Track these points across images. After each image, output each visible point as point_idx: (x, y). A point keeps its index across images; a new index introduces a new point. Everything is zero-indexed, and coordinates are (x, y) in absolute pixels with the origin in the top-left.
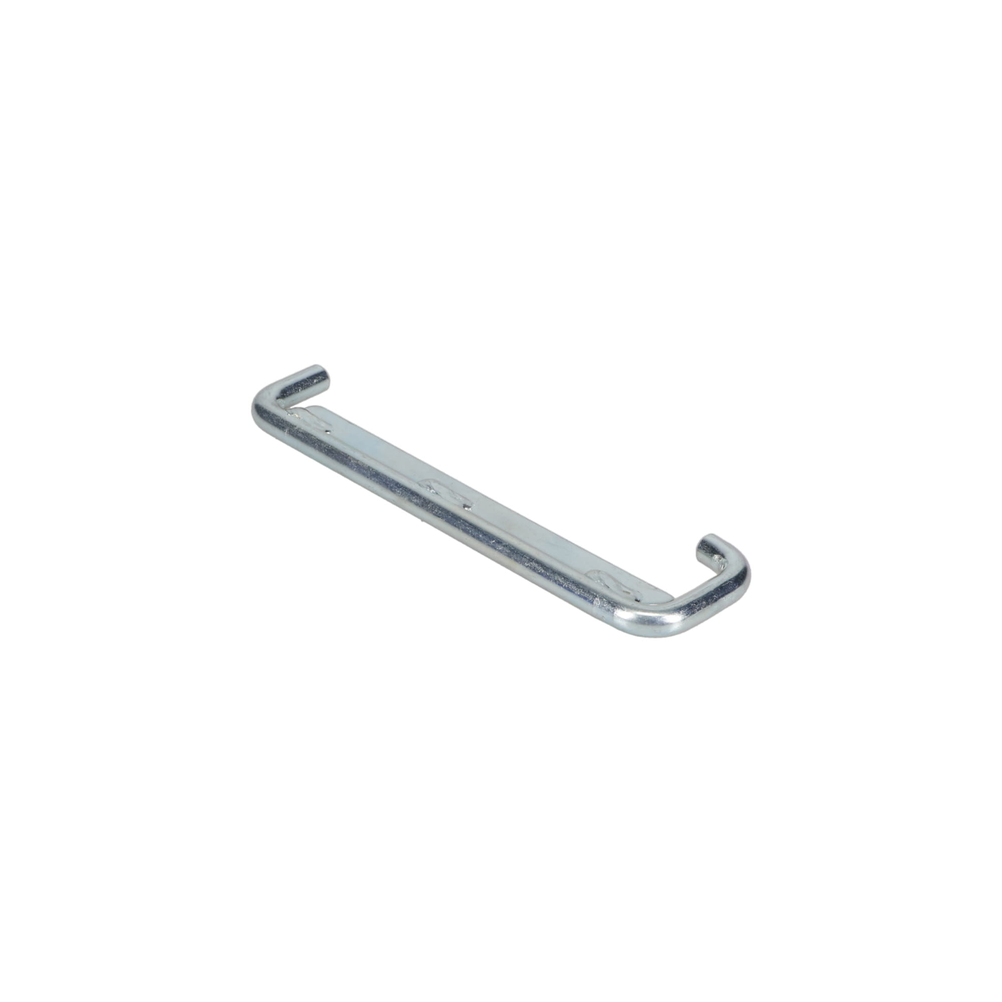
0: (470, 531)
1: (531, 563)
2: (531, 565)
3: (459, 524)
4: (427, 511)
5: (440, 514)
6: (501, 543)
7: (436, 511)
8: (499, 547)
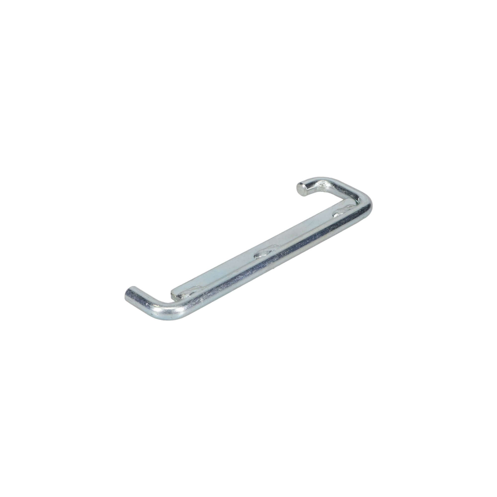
0: (303, 244)
1: (331, 228)
2: (331, 229)
3: (297, 247)
4: (283, 257)
5: (288, 252)
6: (316, 235)
7: (286, 253)
8: (317, 237)
